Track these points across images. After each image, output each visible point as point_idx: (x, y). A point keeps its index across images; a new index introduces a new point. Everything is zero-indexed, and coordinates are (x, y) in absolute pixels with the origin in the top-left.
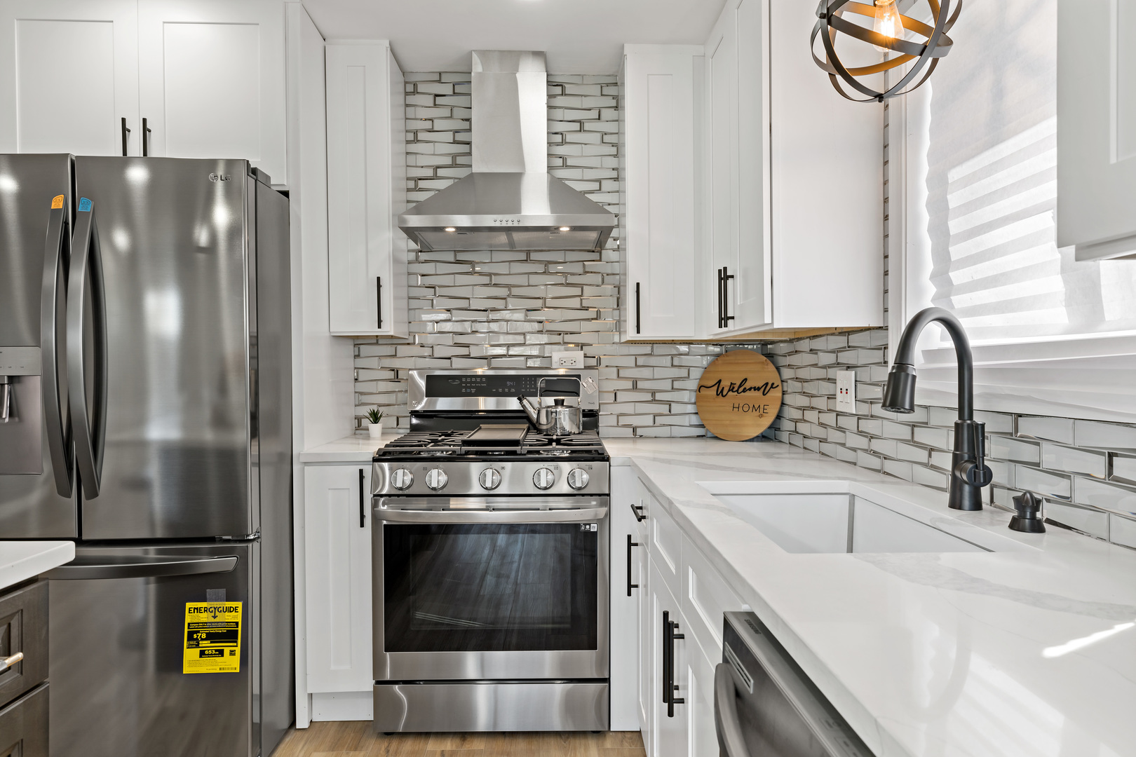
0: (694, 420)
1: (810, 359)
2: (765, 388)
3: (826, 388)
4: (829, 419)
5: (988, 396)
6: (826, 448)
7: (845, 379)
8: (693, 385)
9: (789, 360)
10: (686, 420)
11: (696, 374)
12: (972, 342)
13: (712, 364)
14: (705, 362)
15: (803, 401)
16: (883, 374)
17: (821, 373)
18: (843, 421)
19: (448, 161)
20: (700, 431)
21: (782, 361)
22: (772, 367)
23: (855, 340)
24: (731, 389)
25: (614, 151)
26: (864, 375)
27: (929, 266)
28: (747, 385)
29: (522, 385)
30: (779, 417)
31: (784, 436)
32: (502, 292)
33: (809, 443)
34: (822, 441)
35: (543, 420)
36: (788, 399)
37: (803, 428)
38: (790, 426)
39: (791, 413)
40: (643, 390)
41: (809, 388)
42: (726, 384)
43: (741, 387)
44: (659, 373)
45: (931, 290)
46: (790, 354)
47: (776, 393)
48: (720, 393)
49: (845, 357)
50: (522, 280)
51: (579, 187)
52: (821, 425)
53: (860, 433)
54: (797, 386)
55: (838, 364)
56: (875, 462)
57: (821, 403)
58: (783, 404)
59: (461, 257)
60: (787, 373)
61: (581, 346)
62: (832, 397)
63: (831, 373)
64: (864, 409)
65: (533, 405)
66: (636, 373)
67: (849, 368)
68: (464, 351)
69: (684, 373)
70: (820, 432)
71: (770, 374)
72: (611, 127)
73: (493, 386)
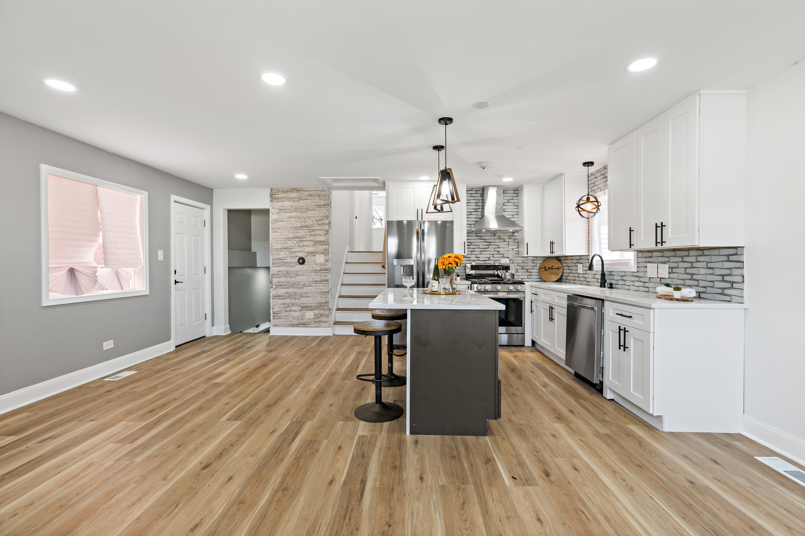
0: (538, 277)
1: (572, 261)
2: (558, 269)
3: (575, 268)
4: (576, 275)
5: (607, 268)
6: (575, 282)
7: (580, 266)
8: (538, 268)
9: (565, 261)
10: (535, 277)
11: (539, 265)
12: (604, 259)
13: (542, 262)
14: (541, 262)
15: (569, 271)
16: (588, 265)
17: (574, 265)
18: (579, 275)
19: (474, 210)
20: (539, 280)
21: (563, 262)
22: (560, 263)
23: (582, 257)
24: (549, 268)
25: (517, 207)
26: (584, 265)
27: (597, 244)
28: (553, 268)
29: (495, 267)
30: (562, 276)
31: (564, 280)
32: (488, 244)
33: (571, 281)
34: (574, 280)
35: (503, 276)
36: (564, 271)
37: (568, 278)
38: (566, 278)
39: (565, 274)
40: (524, 269)
41: (570, 268)
42: (547, 267)
43: (552, 268)
44: (529, 264)
45: (598, 248)
46: (565, 260)
47: (561, 270)
48: (546, 270)
49: (579, 261)
50: (493, 241)
51: (508, 217)
52: (575, 277)
53: (583, 277)
54: (567, 268)
55: (578, 263)
56: (587, 283)
57: (574, 272)
58: (563, 272)
59: (477, 235)
60: (564, 265)
61: (508, 258)
62: (577, 270)
63: (576, 265)
64: (584, 272)
65: (500, 273)
66: (522, 265)
67: (581, 263)
68: (478, 259)
69: (535, 264)
70: (574, 278)
71: (559, 265)
72: (516, 201)
73: (488, 267)
